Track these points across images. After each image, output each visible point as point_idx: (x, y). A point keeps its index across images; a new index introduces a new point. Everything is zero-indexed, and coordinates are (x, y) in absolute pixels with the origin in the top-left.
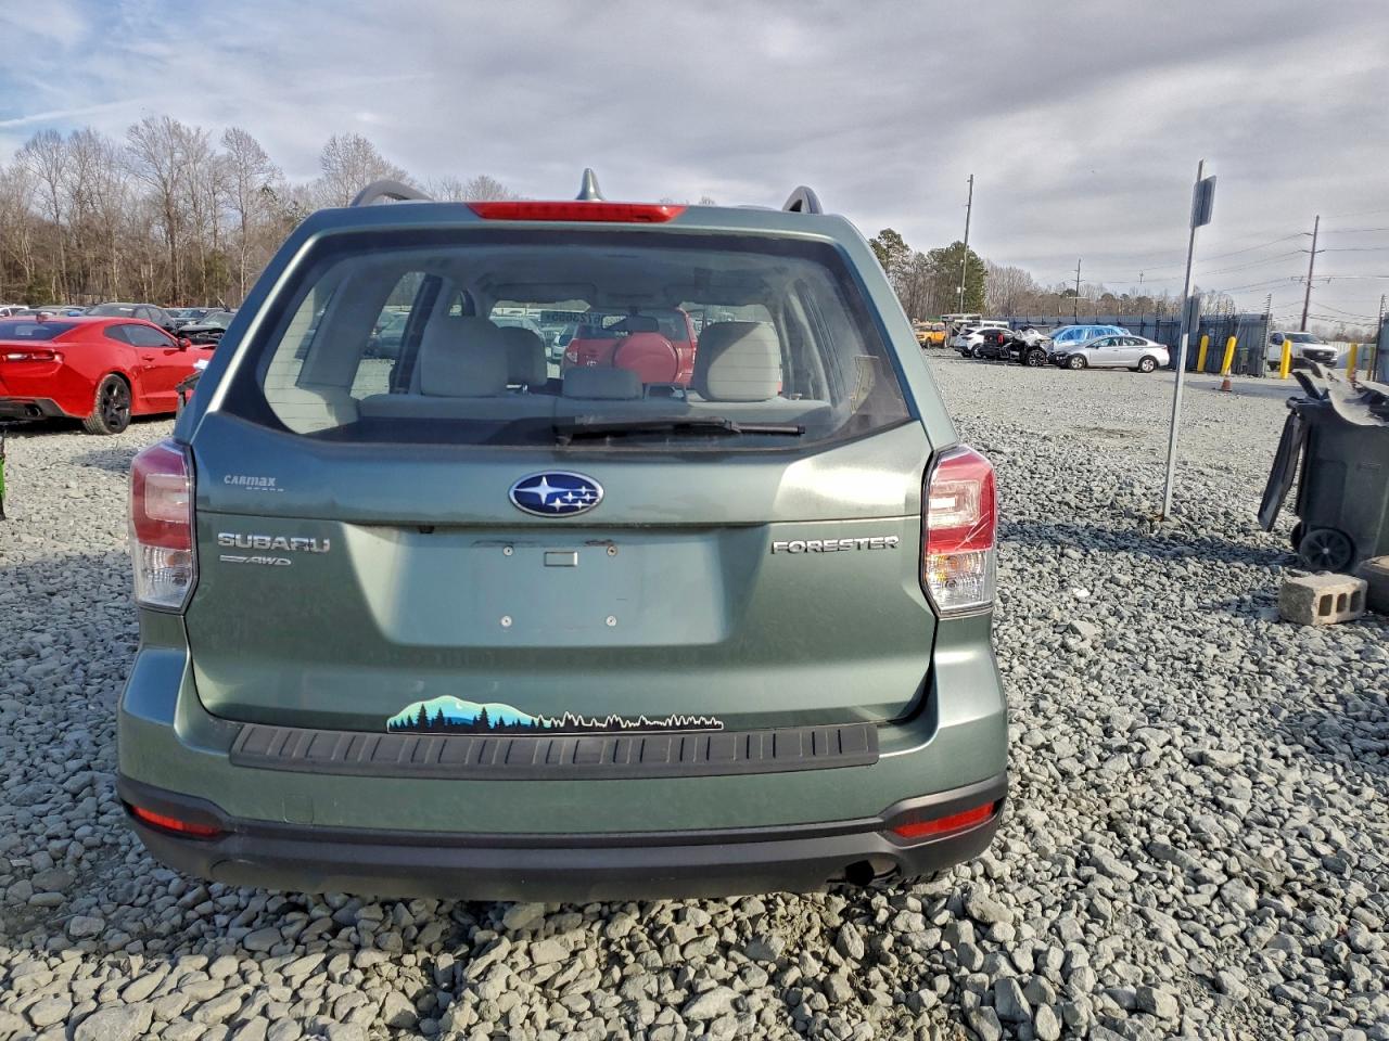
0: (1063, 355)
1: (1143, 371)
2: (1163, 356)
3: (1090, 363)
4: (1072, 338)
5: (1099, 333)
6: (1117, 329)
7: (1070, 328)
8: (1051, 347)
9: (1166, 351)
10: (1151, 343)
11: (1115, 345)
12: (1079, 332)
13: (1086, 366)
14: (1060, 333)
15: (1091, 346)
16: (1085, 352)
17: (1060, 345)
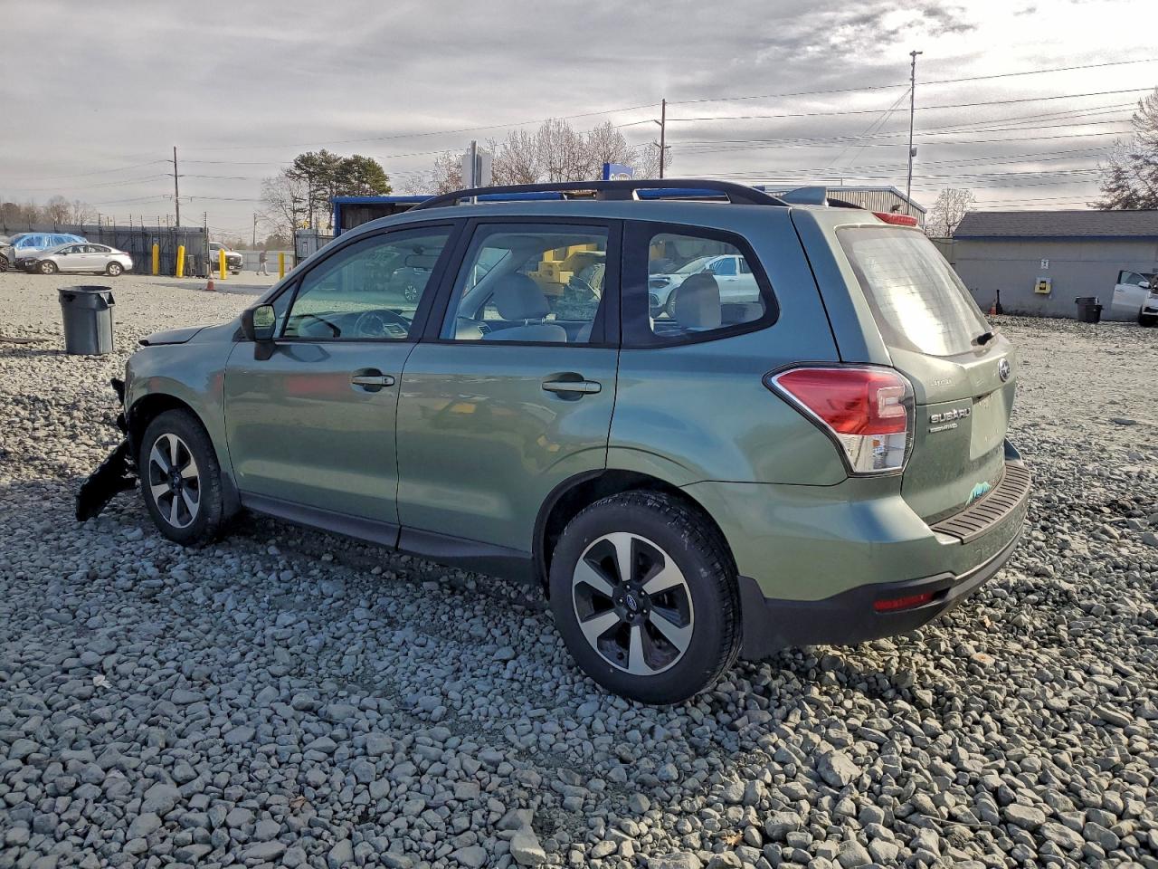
0: (31, 261)
1: (111, 275)
2: (126, 261)
3: (61, 268)
4: (33, 245)
5: (59, 241)
6: (76, 238)
7: (29, 235)
8: (13, 253)
9: (128, 257)
10: (114, 251)
11: (79, 252)
12: (39, 239)
13: (57, 271)
14: (20, 239)
15: (58, 253)
16: (54, 258)
17: (21, 252)
